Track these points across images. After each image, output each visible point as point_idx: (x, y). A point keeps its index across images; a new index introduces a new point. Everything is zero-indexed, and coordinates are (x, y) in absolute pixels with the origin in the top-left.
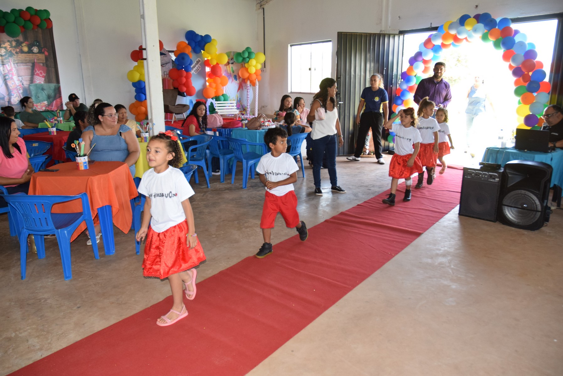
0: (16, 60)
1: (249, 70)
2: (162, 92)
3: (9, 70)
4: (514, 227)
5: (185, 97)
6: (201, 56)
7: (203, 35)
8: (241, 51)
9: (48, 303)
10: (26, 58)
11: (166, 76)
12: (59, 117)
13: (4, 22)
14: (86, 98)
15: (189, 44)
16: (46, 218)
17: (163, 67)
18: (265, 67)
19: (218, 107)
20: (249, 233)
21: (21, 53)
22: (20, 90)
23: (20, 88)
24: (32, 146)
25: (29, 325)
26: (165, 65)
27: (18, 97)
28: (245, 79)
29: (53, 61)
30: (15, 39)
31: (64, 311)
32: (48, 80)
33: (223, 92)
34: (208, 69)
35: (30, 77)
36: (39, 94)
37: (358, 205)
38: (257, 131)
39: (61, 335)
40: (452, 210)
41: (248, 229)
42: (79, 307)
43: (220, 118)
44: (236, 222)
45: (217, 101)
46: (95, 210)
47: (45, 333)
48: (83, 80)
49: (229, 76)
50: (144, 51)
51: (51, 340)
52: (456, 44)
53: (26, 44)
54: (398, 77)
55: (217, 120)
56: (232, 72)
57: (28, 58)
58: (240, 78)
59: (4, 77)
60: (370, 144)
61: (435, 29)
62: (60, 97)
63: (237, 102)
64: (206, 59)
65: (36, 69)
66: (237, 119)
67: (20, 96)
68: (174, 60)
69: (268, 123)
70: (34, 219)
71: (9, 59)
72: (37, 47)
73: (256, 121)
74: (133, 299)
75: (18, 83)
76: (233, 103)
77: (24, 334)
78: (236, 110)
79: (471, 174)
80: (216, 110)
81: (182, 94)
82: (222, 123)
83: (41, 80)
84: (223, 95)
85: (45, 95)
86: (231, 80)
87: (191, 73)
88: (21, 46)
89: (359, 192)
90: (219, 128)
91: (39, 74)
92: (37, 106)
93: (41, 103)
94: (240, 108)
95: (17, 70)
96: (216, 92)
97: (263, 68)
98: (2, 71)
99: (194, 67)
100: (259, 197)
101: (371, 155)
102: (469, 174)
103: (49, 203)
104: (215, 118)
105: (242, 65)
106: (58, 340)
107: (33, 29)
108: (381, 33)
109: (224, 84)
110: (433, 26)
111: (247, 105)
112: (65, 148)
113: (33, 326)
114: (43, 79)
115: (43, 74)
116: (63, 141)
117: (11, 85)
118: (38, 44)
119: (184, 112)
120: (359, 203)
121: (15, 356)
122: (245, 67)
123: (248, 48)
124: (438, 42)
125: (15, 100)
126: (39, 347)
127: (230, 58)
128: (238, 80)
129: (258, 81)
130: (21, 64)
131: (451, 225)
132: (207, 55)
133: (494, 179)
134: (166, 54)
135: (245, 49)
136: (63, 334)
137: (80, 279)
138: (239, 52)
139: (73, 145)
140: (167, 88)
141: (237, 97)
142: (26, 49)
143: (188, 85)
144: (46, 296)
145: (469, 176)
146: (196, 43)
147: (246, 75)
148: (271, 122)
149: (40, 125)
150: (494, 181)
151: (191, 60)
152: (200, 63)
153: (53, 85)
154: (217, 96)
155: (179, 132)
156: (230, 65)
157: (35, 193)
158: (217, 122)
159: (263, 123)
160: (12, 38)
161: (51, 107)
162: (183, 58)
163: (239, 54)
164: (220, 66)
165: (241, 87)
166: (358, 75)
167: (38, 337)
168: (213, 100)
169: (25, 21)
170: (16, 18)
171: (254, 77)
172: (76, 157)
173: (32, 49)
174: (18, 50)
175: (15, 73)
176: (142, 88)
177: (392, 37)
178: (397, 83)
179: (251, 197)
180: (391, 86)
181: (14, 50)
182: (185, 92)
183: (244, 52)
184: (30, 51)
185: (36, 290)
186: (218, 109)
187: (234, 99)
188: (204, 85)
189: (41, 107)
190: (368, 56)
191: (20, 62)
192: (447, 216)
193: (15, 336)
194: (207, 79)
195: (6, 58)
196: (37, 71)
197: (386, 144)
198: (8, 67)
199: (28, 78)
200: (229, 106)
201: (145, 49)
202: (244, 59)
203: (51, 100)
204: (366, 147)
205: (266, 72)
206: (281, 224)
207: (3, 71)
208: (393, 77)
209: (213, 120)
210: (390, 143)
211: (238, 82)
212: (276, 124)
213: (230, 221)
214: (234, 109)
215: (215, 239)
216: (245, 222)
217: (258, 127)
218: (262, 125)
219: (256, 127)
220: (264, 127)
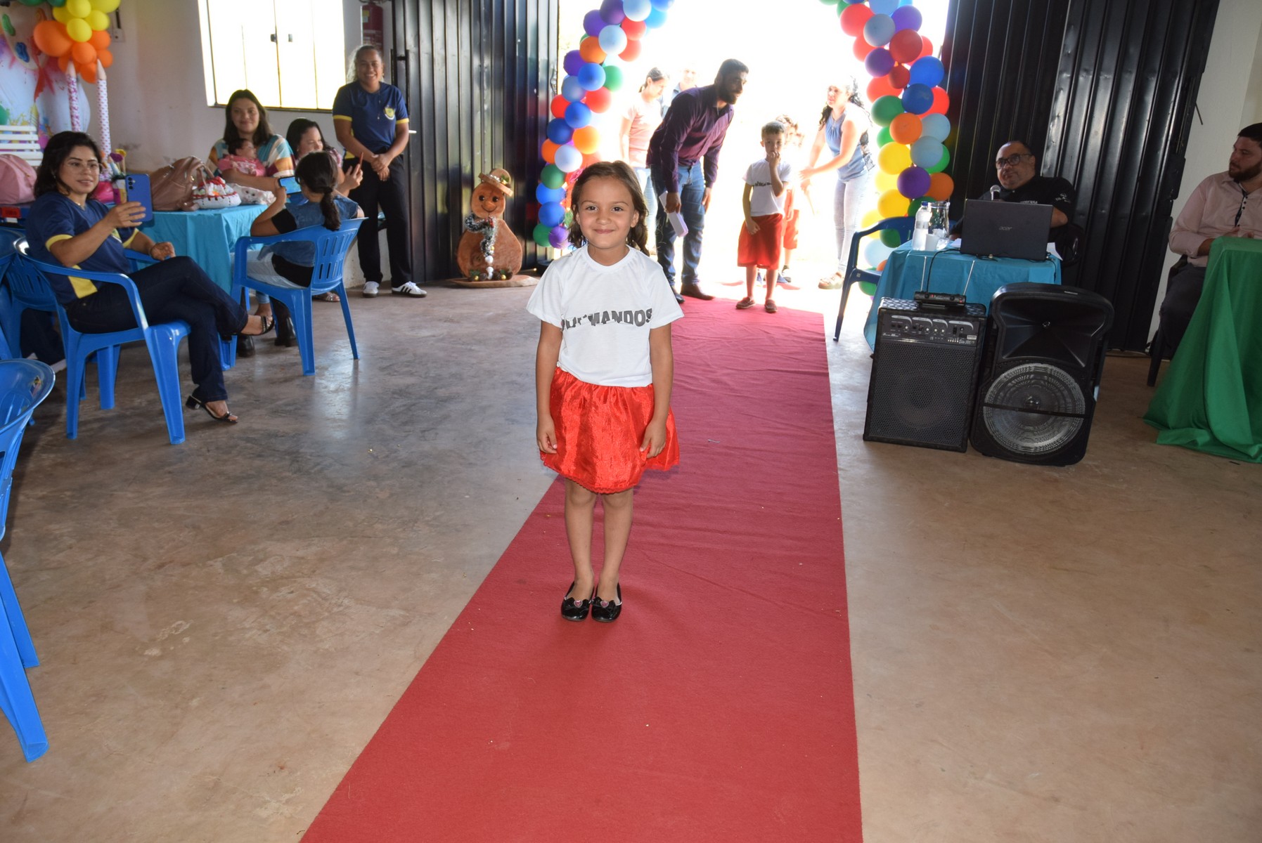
1: (69, 30)
4: (1019, 462)
18: (119, 26)
20: (296, 608)
28: (57, 58)
38: (184, 213)
56: (9, 31)
58: (37, 52)
60: (495, 250)
69: (216, 186)
73: (174, 180)
76: (27, 133)
79: (900, 327)
86: (7, 58)
97: (114, 27)
100: (249, 445)
101: (501, 279)
102: (893, 326)
105: (44, 11)
122: (53, 19)
128: (32, 60)
129: (105, 67)
133: (964, 336)
141: (34, 114)
145: (893, 332)
147: (62, 46)
150: (962, 342)
159: (199, 189)
165: (45, 83)
171: (90, 53)
179: (217, 448)
180: (535, 91)
187: (27, 119)
197: (528, 249)
200: (10, 142)
204: (487, 259)
205: (123, 40)
208: (540, 66)
210: (538, 247)
211: (32, 65)
213: (188, 564)
214: (32, 150)
215: (166, 665)
216: (251, 558)
217: (183, 202)
218: (197, 196)
219: (177, 201)
220: (206, 202)
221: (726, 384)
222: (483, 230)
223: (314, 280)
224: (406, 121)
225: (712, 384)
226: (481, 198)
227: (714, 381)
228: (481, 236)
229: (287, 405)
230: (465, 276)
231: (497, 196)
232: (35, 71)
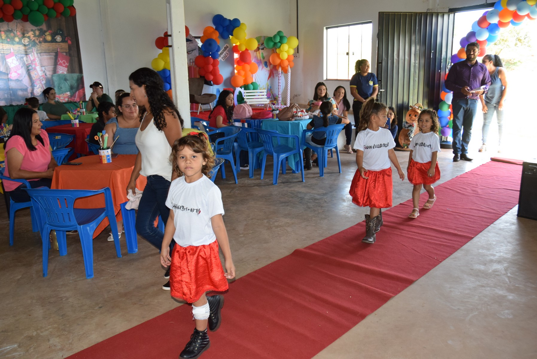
0: (39, 50)
1: (281, 56)
2: (188, 81)
3: (33, 60)
5: (212, 86)
6: (229, 42)
7: (232, 19)
8: (272, 36)
9: (70, 301)
10: (49, 47)
11: (192, 64)
12: (82, 108)
13: (28, 10)
14: (109, 88)
15: (216, 29)
16: (68, 213)
17: (189, 54)
18: (298, 53)
19: (247, 96)
20: (279, 233)
21: (44, 43)
22: (43, 81)
23: (43, 79)
24: (55, 138)
25: (50, 324)
26: (191, 52)
27: (41, 88)
28: (276, 66)
29: (76, 50)
30: (38, 27)
31: (85, 311)
32: (71, 70)
33: (253, 80)
34: (236, 56)
35: (53, 67)
36: (62, 84)
37: (401, 204)
38: (289, 122)
39: (82, 335)
40: (509, 210)
41: (279, 229)
42: (101, 307)
43: (249, 108)
44: (266, 221)
45: (246, 90)
46: (118, 206)
47: (66, 333)
48: (106, 69)
49: (259, 62)
50: (169, 38)
51: (73, 340)
52: (516, 22)
53: (49, 33)
54: (448, 60)
55: (246, 110)
56: (263, 58)
57: (51, 47)
58: (271, 64)
59: (28, 67)
61: (492, 5)
62: (83, 87)
63: (267, 91)
64: (234, 45)
65: (59, 59)
66: (268, 109)
67: (43, 87)
68: (200, 47)
69: (301, 113)
70: (56, 214)
71: (32, 49)
72: (60, 36)
73: (288, 111)
74: (156, 301)
75: (41, 74)
76: (263, 92)
77: (45, 333)
78: (267, 99)
79: (533, 170)
80: (245, 100)
81: (208, 83)
82: (251, 114)
83: (64, 70)
84: (252, 83)
85: (68, 85)
86: (261, 67)
87: (219, 60)
88: (45, 35)
89: (402, 190)
90: (248, 119)
91: (62, 64)
92: (60, 97)
93: (64, 94)
94: (271, 97)
95: (40, 60)
96: (245, 80)
97: (296, 53)
98: (25, 61)
99: (222, 54)
100: (291, 194)
102: (529, 169)
103: (72, 198)
104: (244, 108)
105: (274, 50)
106: (79, 340)
107: (57, 17)
108: (428, 12)
109: (253, 72)
110: (489, 2)
111: (279, 94)
112: (87, 141)
113: (54, 326)
114: (66, 69)
115: (66, 64)
116: (86, 134)
117: (34, 76)
118: (61, 32)
119: (211, 102)
120: (402, 202)
121: (37, 356)
122: (276, 52)
123: (279, 32)
124: (495, 20)
125: (38, 91)
126: (60, 347)
127: (261, 43)
128: (268, 67)
129: (291, 68)
130: (44, 54)
131: (508, 227)
132: (236, 40)
134: (192, 41)
135: (276, 33)
136: (85, 335)
137: (102, 278)
138: (269, 36)
139: (96, 138)
140: (193, 77)
141: (267, 86)
142: (49, 38)
143: (215, 73)
144: (67, 294)
145: (530, 172)
146: (224, 27)
147: (278, 61)
148: (304, 112)
149: (63, 117)
151: (219, 46)
152: (228, 49)
153: (76, 75)
154: (246, 84)
155: (205, 124)
156: (260, 50)
157: (57, 187)
158: (246, 113)
159: (296, 114)
160: (35, 27)
161: (74, 98)
162: (210, 45)
163: (270, 39)
164: (249, 53)
165: (272, 74)
166: (401, 60)
167: (59, 336)
168: (242, 89)
169: (49, 8)
170: (39, 6)
171: (286, 63)
172: (99, 150)
173: (55, 38)
174: (41, 39)
175: (39, 63)
176: (167, 77)
177: (441, 16)
178: (447, 68)
179: (282, 194)
180: (440, 71)
181: (37, 40)
182: (212, 80)
183: (275, 36)
184: (54, 41)
185: (58, 288)
186: (247, 99)
187: (265, 87)
188: (233, 73)
189: (64, 98)
190: (413, 38)
191: (44, 51)
192: (504, 218)
193: (36, 335)
194: (235, 66)
195: (29, 48)
196: (60, 60)
198: (31, 57)
199: (51, 68)
200: (259, 95)
201: (170, 36)
202: (275, 44)
203: (74, 90)
204: (410, 139)
205: (299, 57)
206: (314, 223)
207: (27, 61)
208: (442, 61)
209: (241, 110)
211: (268, 69)
212: (309, 114)
213: (259, 220)
214: (264, 98)
215: (243, 239)
216: (274, 221)
217: (290, 118)
218: (295, 116)
219: (288, 118)
220: (297, 118)
221: (477, 192)
222: (409, 128)
223: (326, 145)
224: (377, 86)
225: (472, 192)
226: (410, 115)
227: (473, 191)
228: (408, 130)
229: (309, 185)
230: (401, 146)
231: (417, 114)
232: (269, 70)
